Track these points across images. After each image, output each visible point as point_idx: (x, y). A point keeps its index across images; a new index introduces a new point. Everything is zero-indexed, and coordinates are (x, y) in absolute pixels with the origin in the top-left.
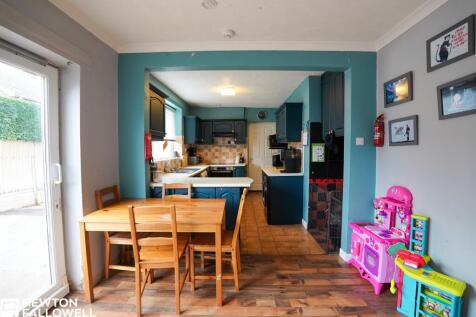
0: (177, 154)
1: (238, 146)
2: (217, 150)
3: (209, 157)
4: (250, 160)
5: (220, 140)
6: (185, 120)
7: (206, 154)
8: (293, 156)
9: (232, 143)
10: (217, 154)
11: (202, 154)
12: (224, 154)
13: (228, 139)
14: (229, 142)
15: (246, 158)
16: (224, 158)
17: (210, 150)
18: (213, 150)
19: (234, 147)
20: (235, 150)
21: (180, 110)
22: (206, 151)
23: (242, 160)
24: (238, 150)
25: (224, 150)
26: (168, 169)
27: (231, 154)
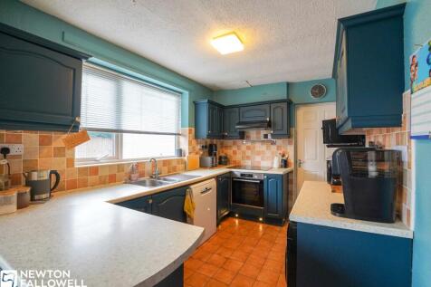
0: (180, 152)
1: (279, 142)
2: (248, 148)
3: (238, 157)
4: (298, 163)
5: (253, 134)
6: (195, 106)
7: (235, 153)
8: (372, 169)
9: (269, 137)
10: (249, 153)
11: (229, 152)
12: (259, 153)
13: (263, 132)
14: (266, 136)
15: (292, 160)
16: (258, 158)
17: (239, 148)
18: (244, 148)
19: (273, 143)
20: (274, 148)
21: (186, 93)
22: (234, 148)
23: (285, 164)
24: (279, 148)
25: (259, 147)
26: (134, 176)
27: (268, 154)
